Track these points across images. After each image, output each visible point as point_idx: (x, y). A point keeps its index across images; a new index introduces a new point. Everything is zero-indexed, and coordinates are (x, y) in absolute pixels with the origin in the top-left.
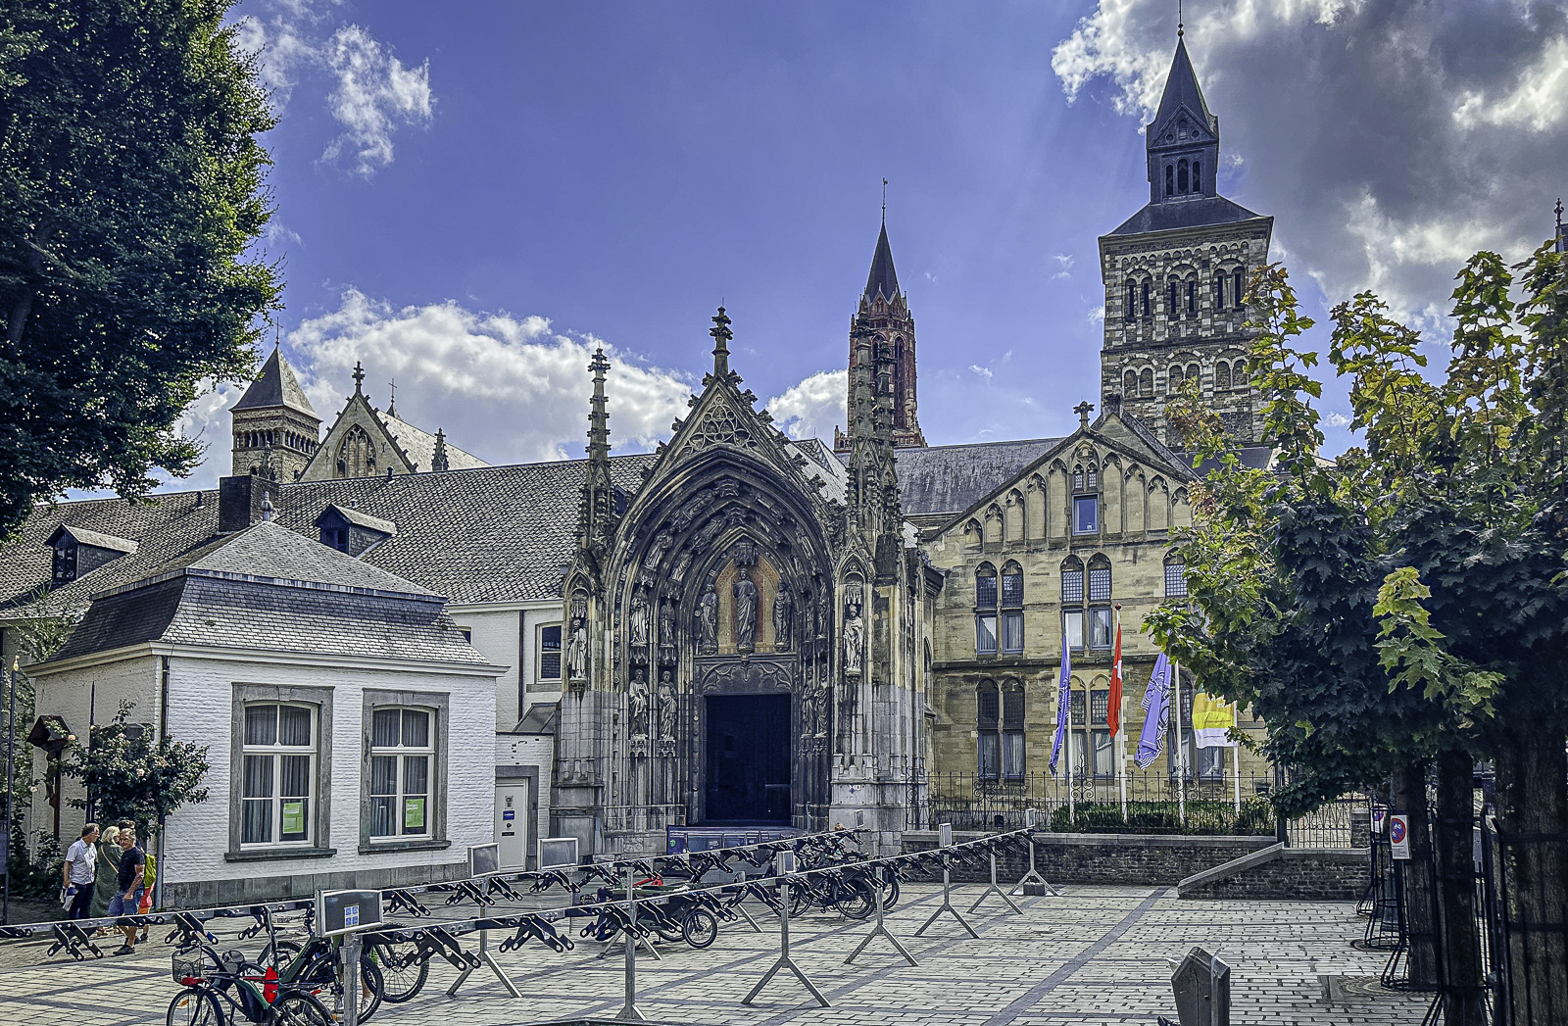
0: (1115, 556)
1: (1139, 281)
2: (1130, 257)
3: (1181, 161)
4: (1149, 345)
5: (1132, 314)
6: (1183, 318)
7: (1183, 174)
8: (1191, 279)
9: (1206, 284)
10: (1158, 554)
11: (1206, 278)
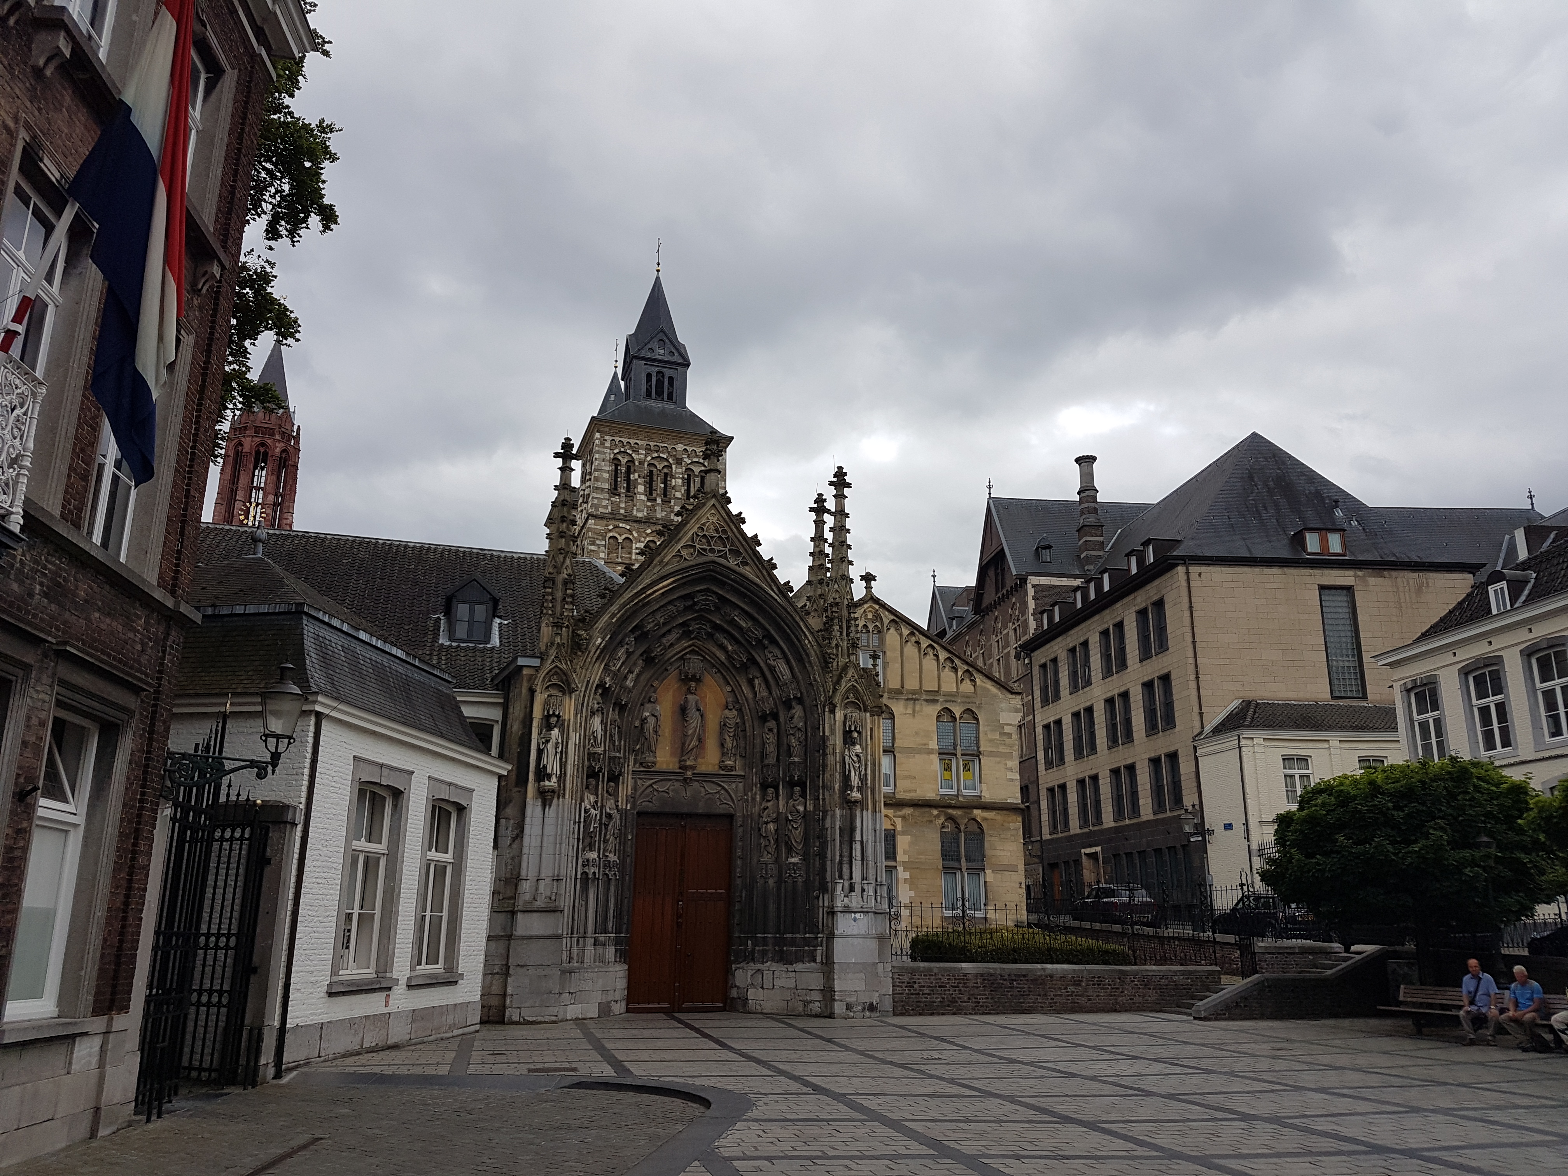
0: (898, 708)
1: (624, 461)
2: (617, 439)
3: (659, 372)
4: (628, 518)
5: (616, 489)
6: (659, 501)
7: (660, 384)
8: (666, 470)
9: (679, 478)
10: (933, 710)
11: (679, 473)
